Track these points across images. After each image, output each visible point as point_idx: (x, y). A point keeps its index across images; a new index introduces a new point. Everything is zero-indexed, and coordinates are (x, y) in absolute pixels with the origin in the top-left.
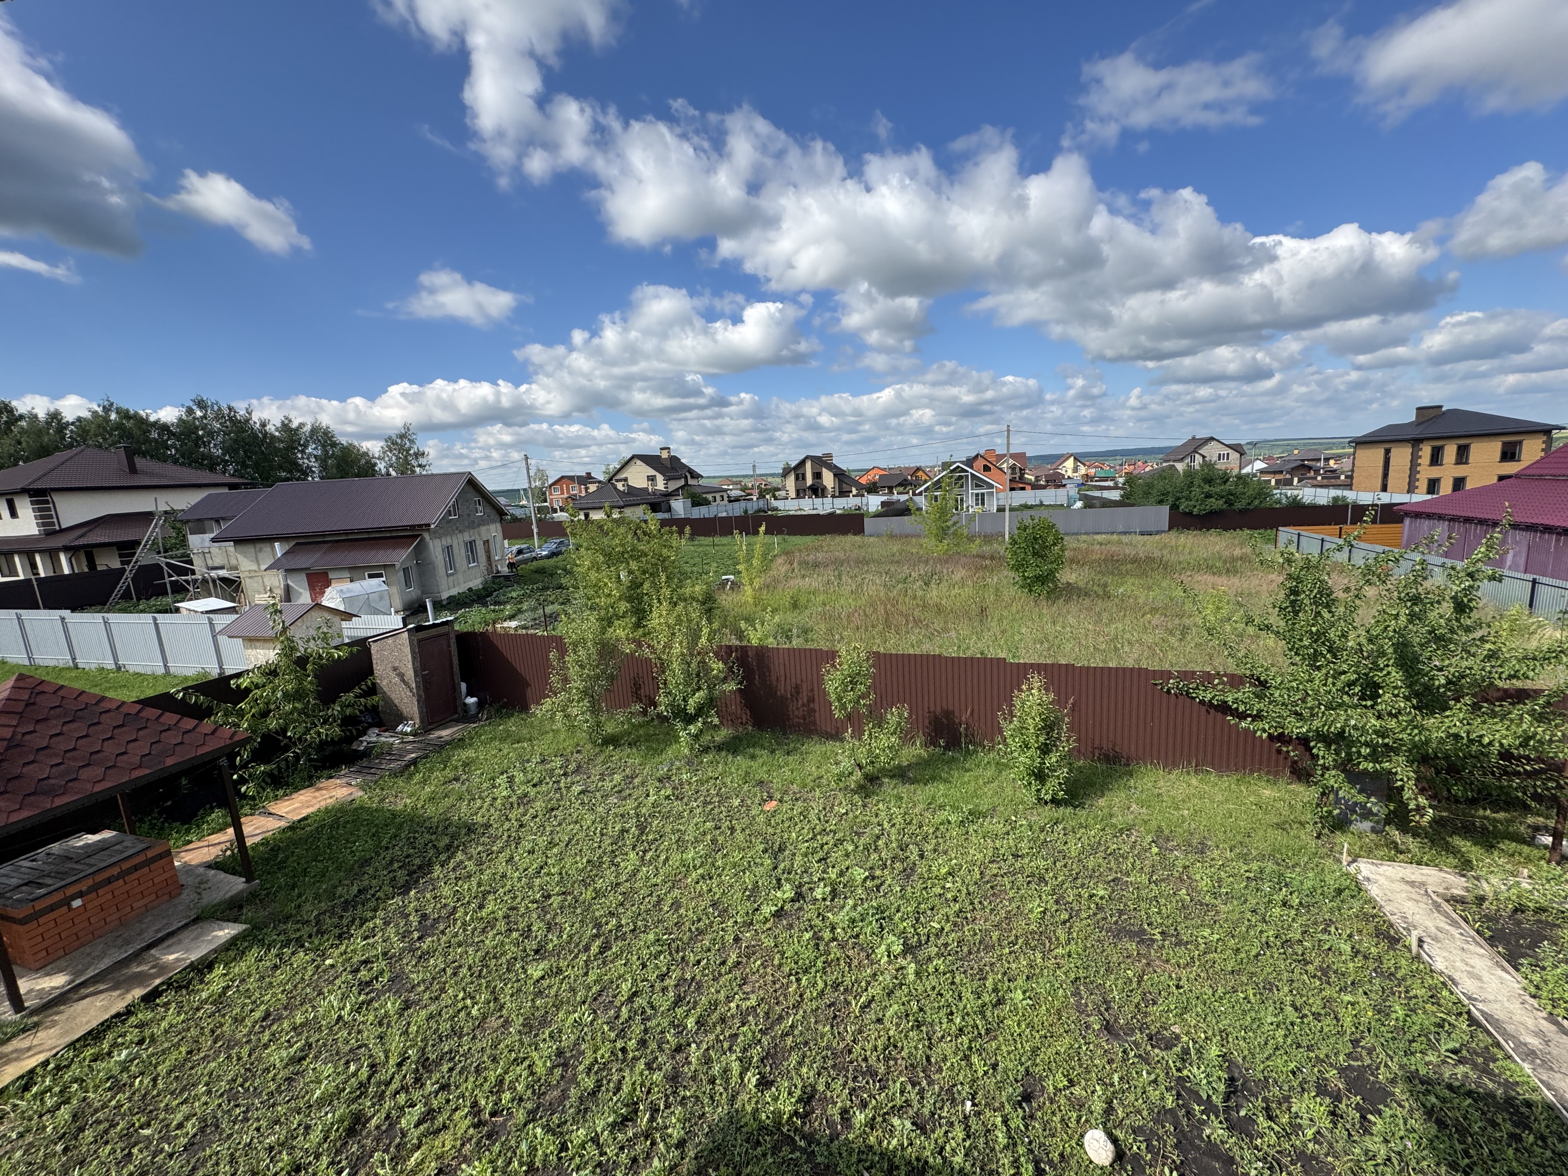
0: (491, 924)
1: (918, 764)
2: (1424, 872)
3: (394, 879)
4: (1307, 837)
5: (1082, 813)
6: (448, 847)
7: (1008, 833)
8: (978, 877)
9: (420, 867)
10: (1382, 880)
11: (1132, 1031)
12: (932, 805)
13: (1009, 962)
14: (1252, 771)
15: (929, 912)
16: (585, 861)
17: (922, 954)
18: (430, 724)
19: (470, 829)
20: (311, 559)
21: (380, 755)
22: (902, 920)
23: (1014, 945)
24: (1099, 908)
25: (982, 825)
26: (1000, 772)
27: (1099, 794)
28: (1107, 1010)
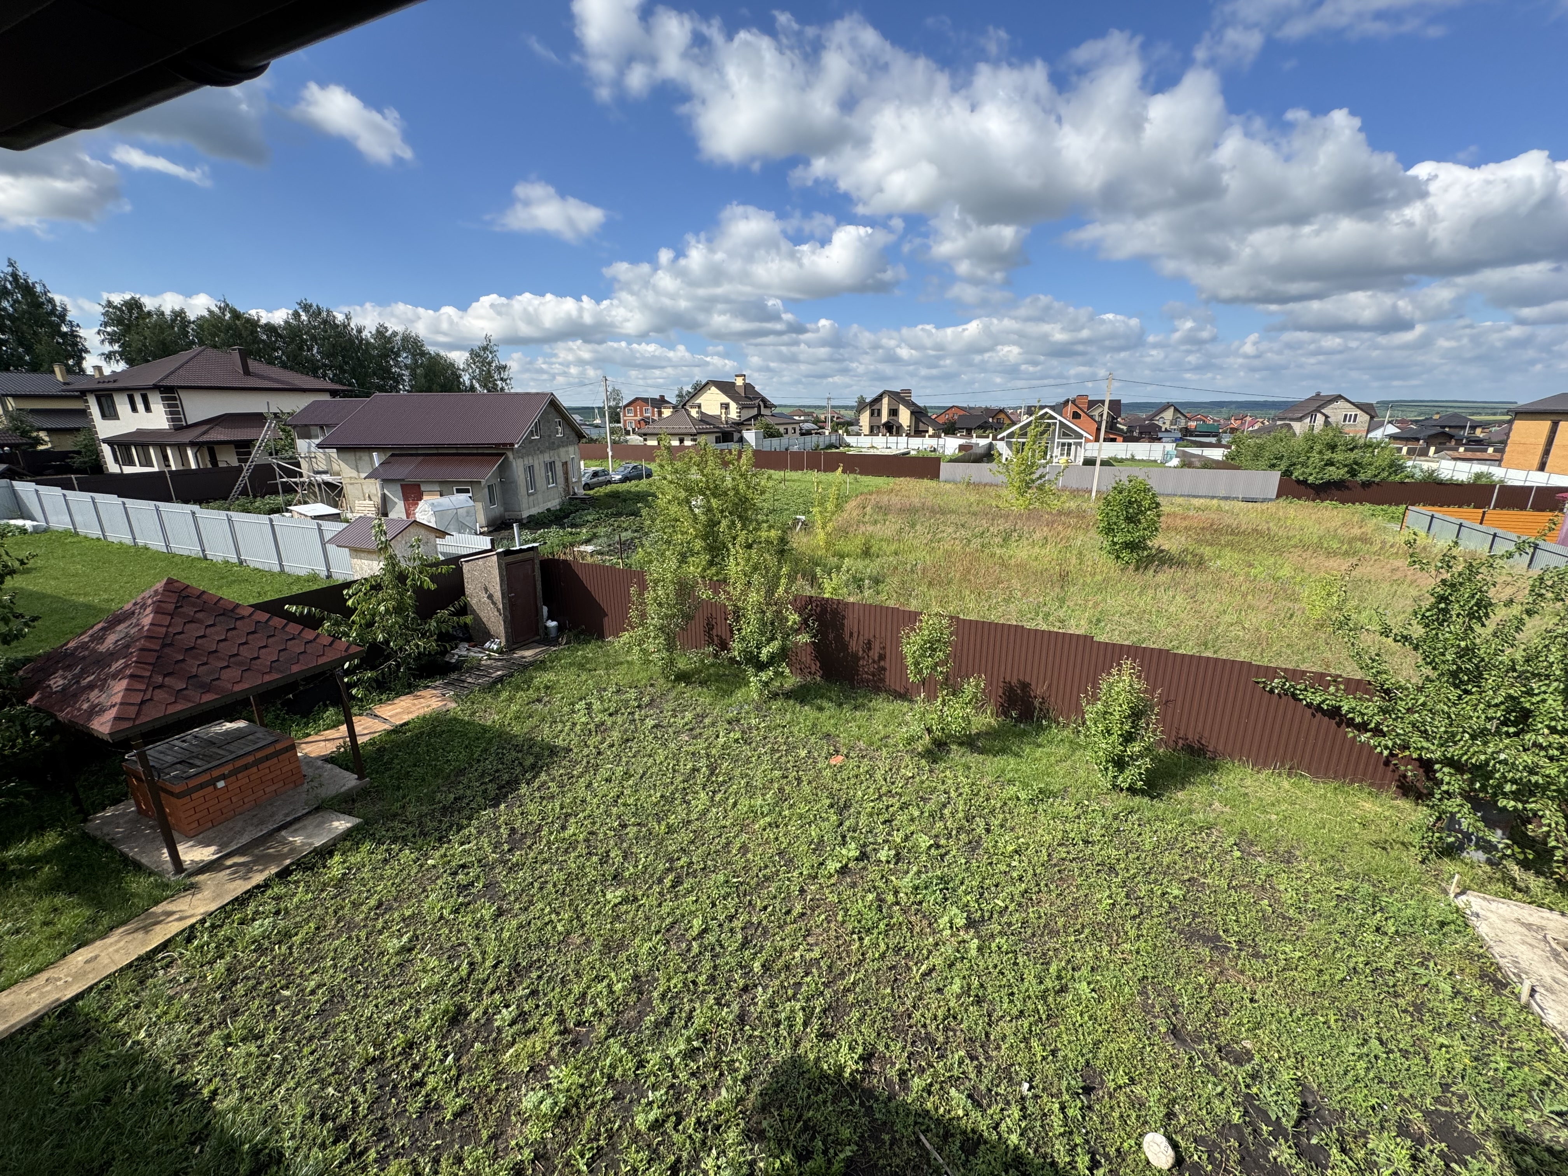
0: (573, 845)
1: (987, 733)
2: (1544, 915)
3: (485, 791)
4: (1411, 859)
5: (1160, 805)
6: (533, 766)
7: (1079, 817)
8: (1046, 858)
9: (508, 783)
10: (1493, 918)
11: (1200, 1040)
12: (1000, 778)
13: (1074, 951)
14: (1352, 782)
15: (993, 889)
16: (658, 795)
17: (984, 931)
18: (514, 643)
19: (553, 751)
20: (405, 470)
21: (469, 670)
22: (966, 893)
23: (1080, 933)
24: (1172, 908)
25: (1052, 804)
26: (1074, 751)
27: (1179, 786)
28: (1174, 1014)
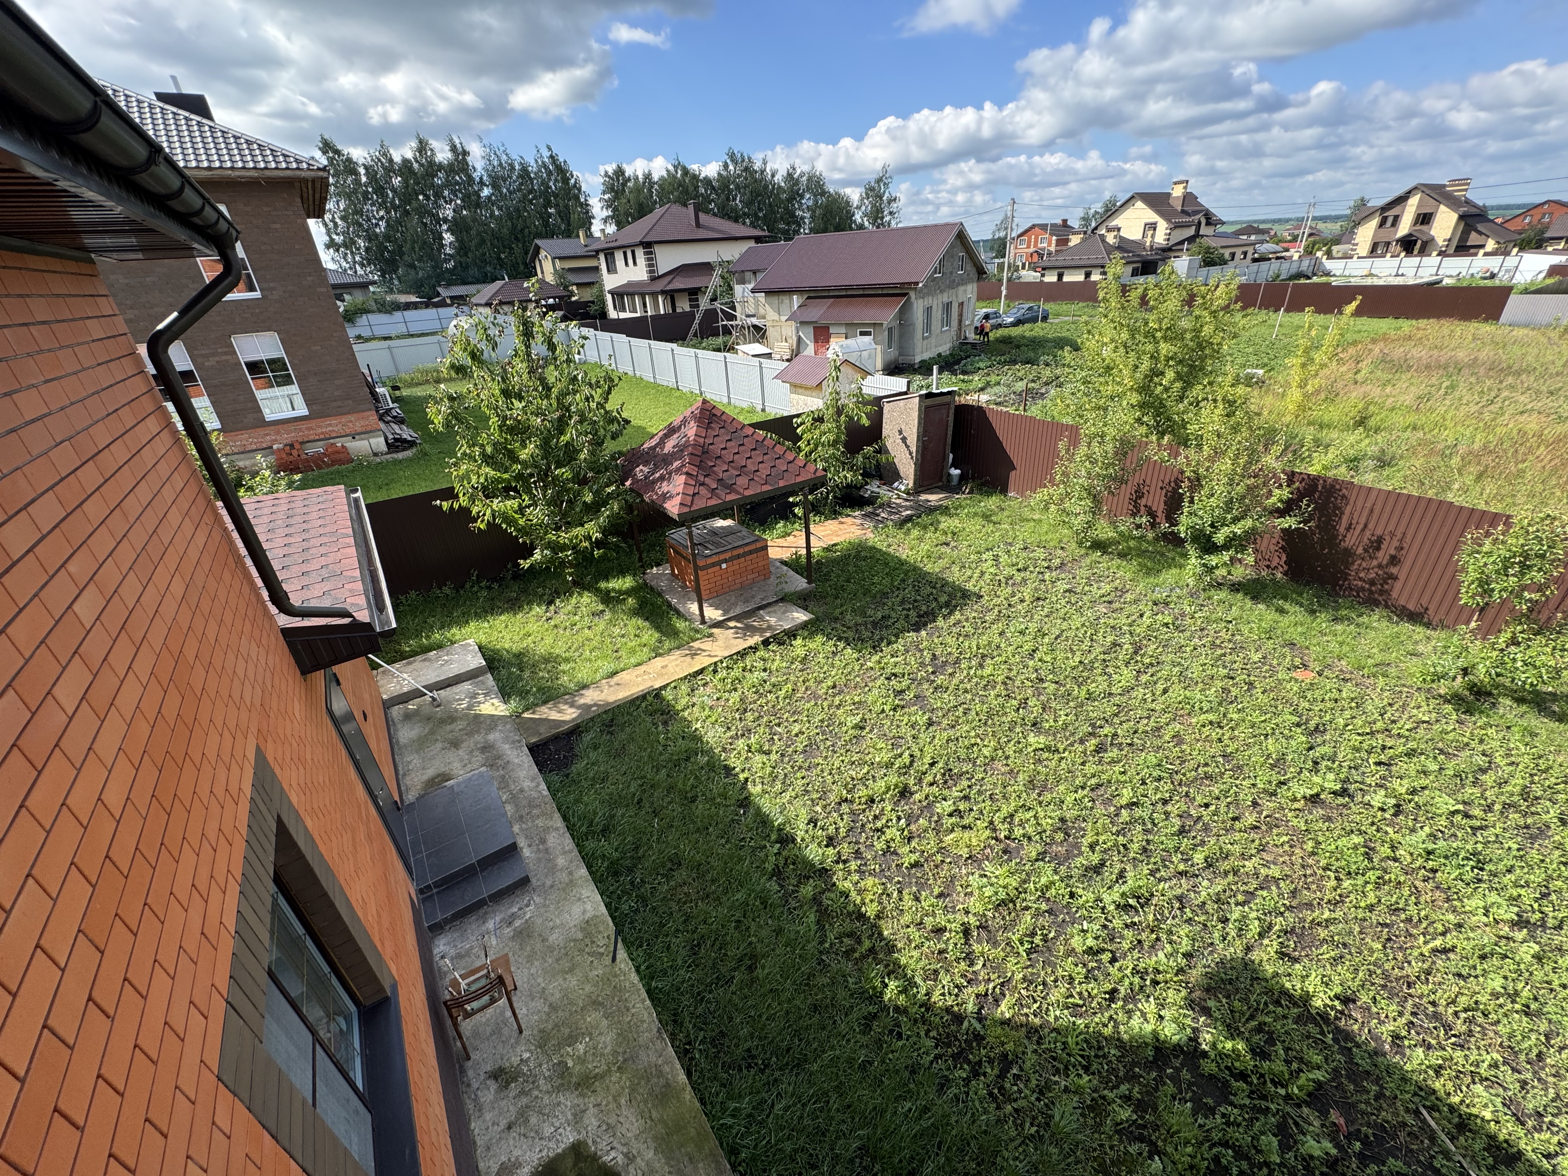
3: (907, 616)
6: (947, 604)
9: (925, 613)
16: (1078, 660)
18: (921, 486)
19: (966, 595)
20: (818, 312)
21: (882, 506)
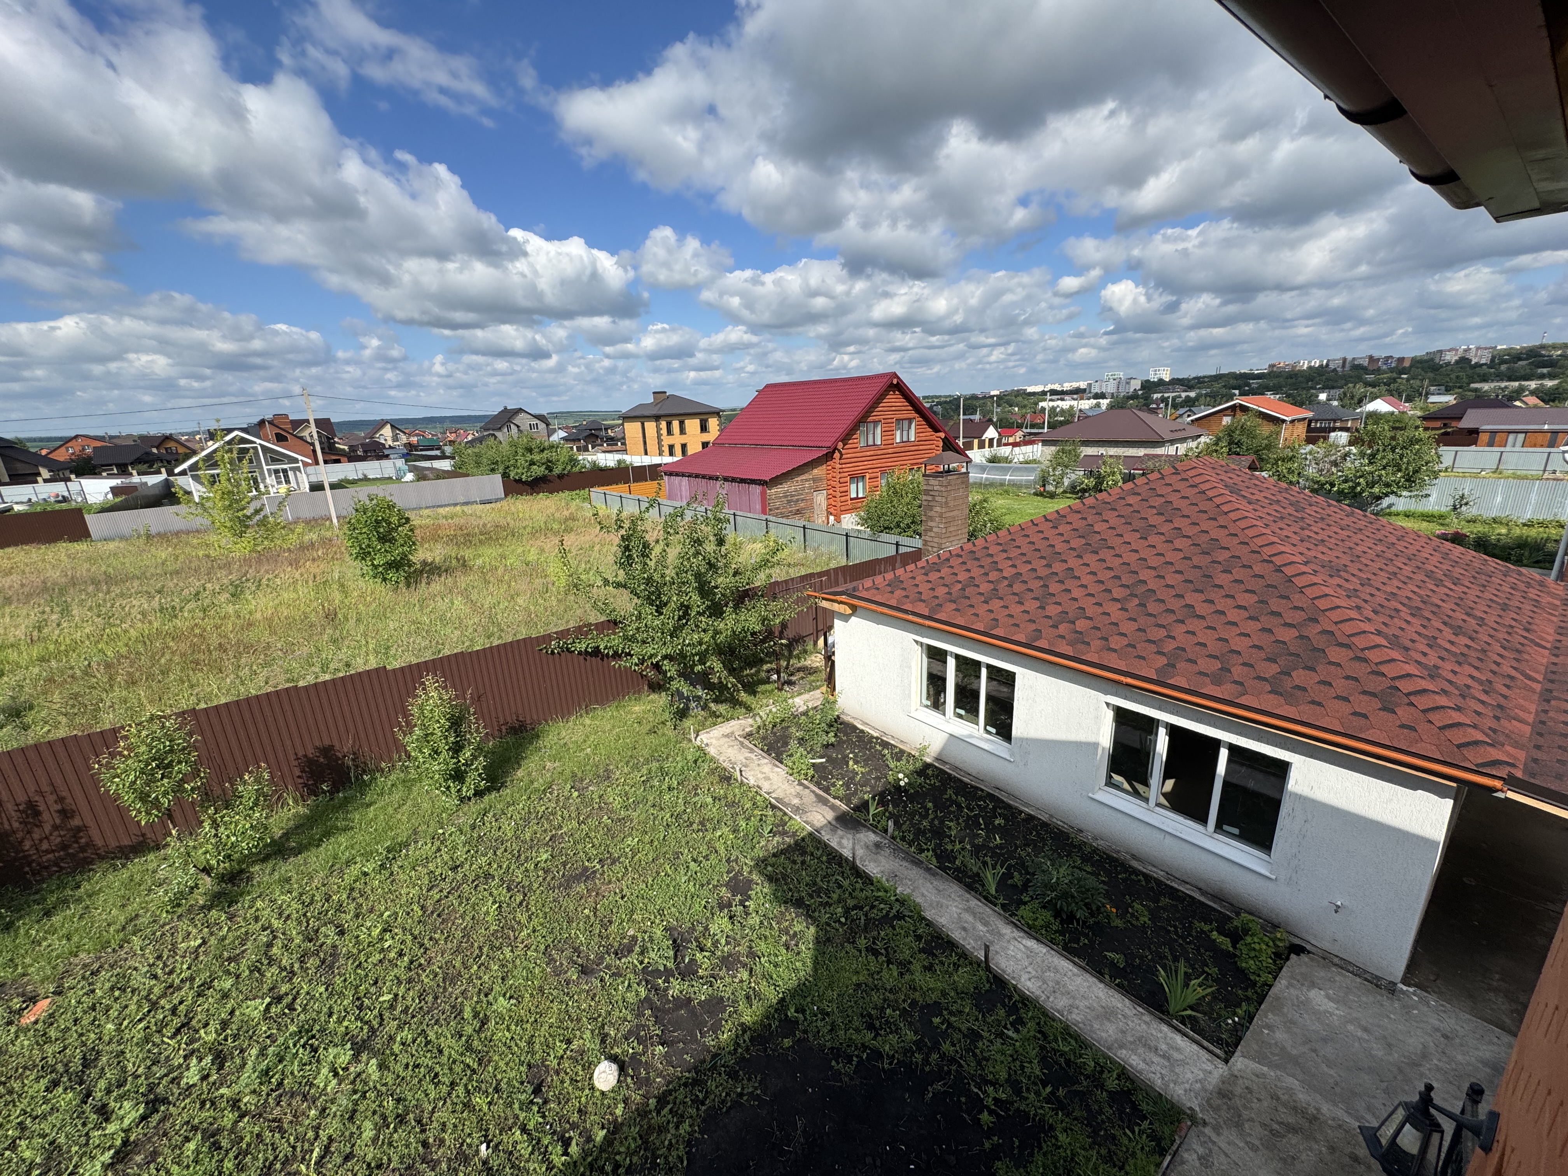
1: (297, 827)
2: (731, 724)
5: (506, 792)
7: (439, 850)
8: (420, 913)
10: (714, 741)
11: (602, 958)
12: (335, 867)
13: (480, 978)
15: (373, 990)
17: (378, 1043)
22: (340, 1021)
23: (480, 957)
24: (546, 871)
25: (407, 855)
26: (410, 789)
27: (516, 766)
28: (578, 956)
